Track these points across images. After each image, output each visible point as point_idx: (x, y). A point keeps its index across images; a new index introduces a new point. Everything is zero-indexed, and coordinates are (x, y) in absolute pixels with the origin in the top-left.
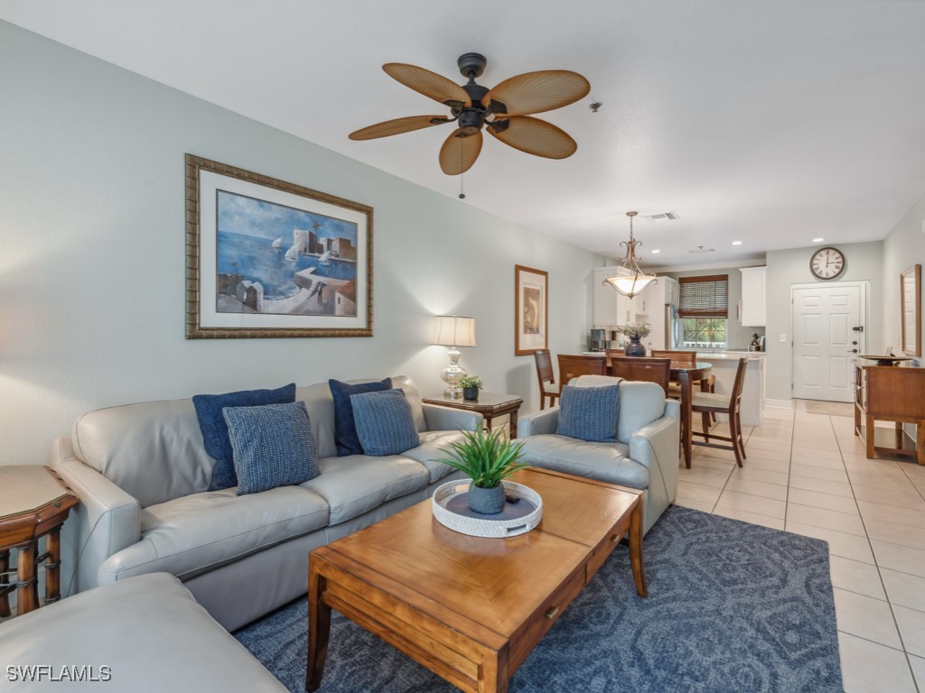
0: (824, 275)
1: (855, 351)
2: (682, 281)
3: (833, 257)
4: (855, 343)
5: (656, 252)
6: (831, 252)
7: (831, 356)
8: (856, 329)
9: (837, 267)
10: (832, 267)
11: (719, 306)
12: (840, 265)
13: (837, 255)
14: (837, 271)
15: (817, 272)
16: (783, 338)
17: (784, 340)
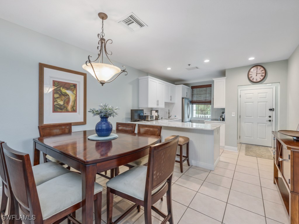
0: (255, 81)
1: (270, 121)
2: (193, 88)
3: (260, 70)
4: (270, 117)
5: (169, 69)
6: (259, 67)
7: (258, 123)
8: (270, 110)
9: (262, 76)
10: (259, 76)
11: (208, 99)
12: (264, 74)
13: (262, 69)
14: (262, 78)
15: (251, 79)
16: (234, 115)
17: (234, 116)
